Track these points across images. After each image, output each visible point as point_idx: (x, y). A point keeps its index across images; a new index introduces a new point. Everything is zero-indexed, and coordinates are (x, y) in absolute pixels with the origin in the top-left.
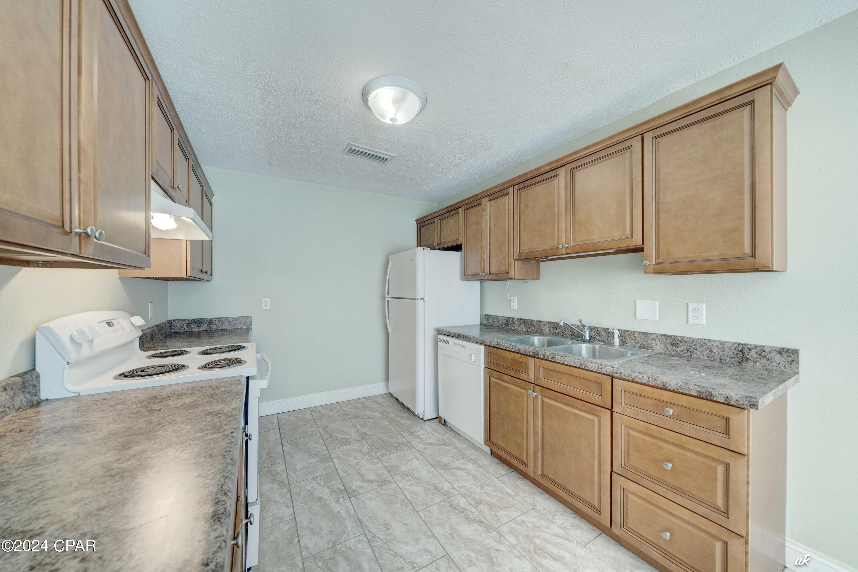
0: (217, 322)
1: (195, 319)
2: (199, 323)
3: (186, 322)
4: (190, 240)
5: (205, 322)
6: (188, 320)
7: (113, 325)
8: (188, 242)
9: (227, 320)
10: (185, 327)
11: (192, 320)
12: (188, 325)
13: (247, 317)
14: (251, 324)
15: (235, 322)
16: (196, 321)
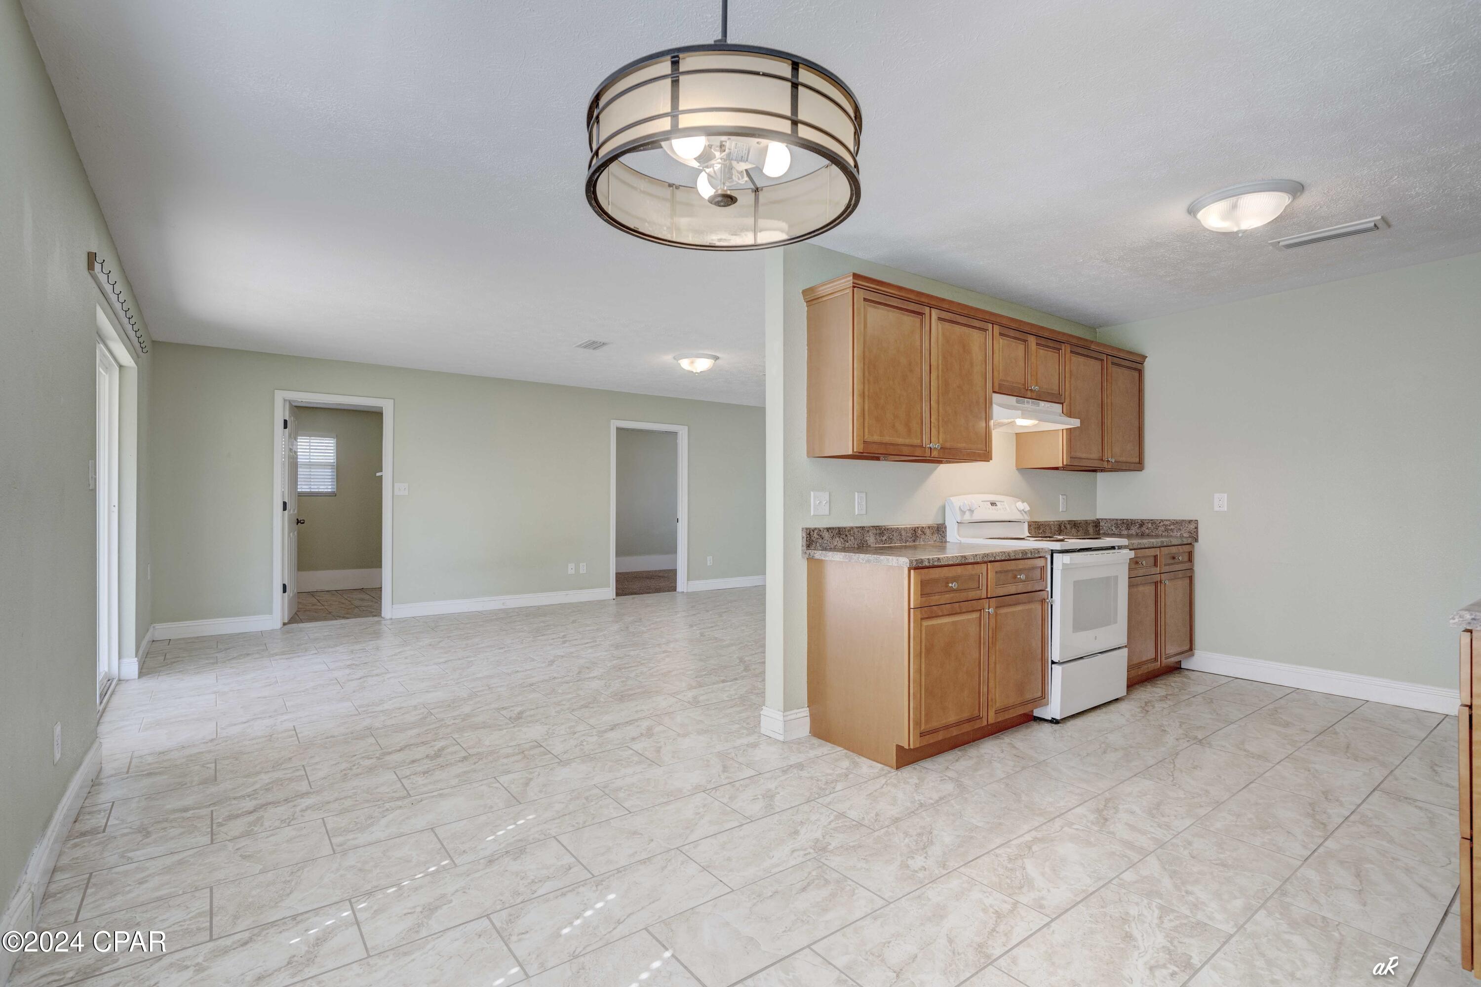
0: (1150, 525)
1: (1124, 520)
2: (1128, 524)
3: (1115, 522)
4: (1066, 429)
5: (1135, 523)
6: (1117, 520)
7: (996, 506)
8: (1065, 431)
9: (1162, 523)
10: (1113, 528)
11: (1121, 520)
12: (1117, 527)
13: (1190, 522)
14: (1197, 532)
15: (1172, 527)
16: (1125, 521)
